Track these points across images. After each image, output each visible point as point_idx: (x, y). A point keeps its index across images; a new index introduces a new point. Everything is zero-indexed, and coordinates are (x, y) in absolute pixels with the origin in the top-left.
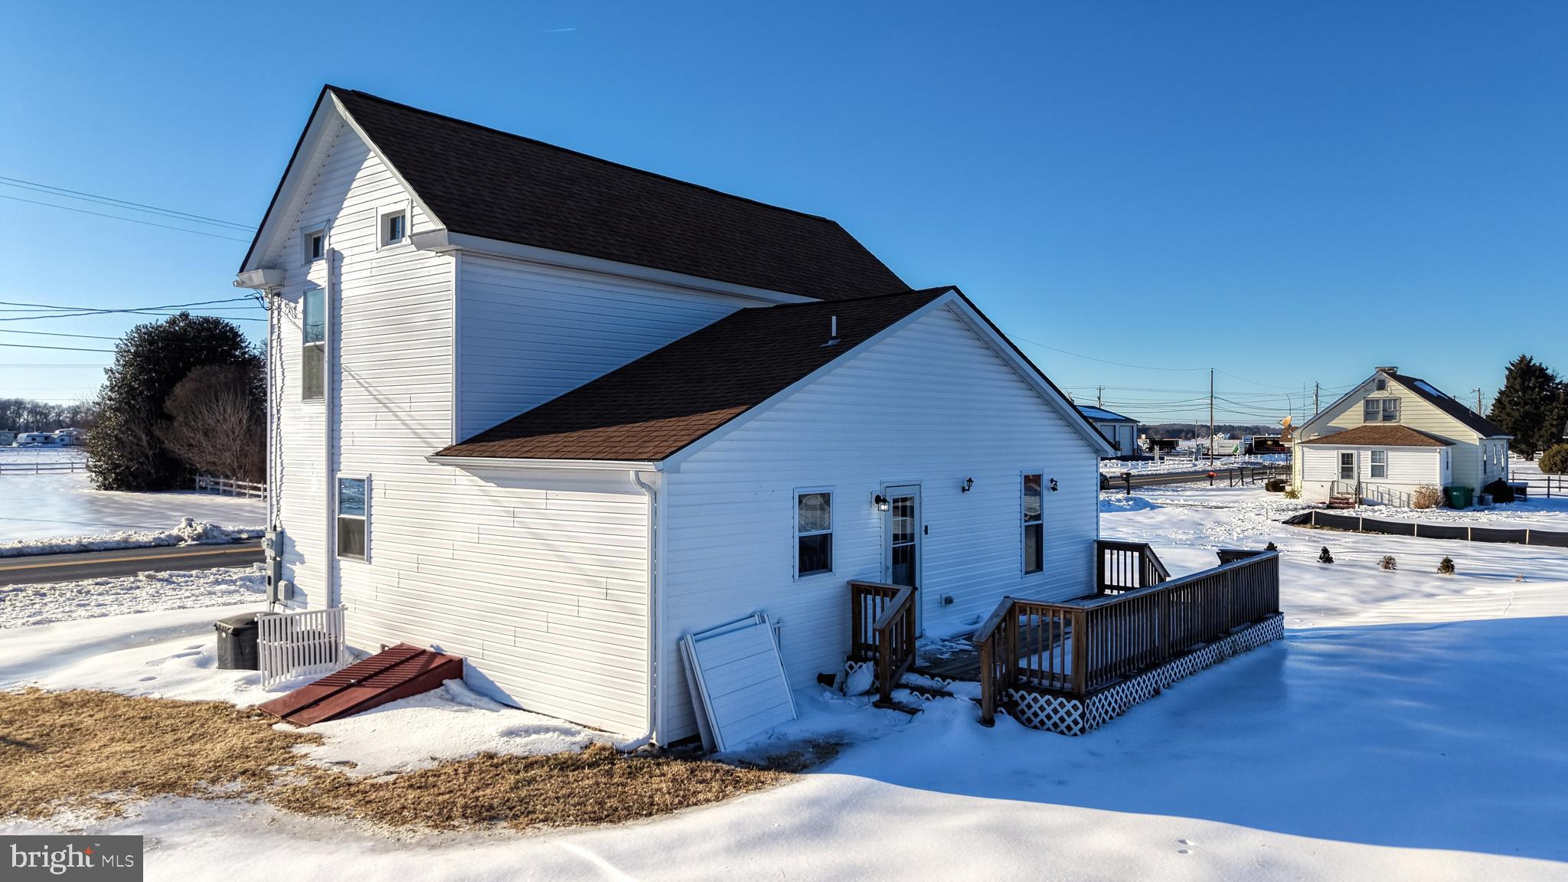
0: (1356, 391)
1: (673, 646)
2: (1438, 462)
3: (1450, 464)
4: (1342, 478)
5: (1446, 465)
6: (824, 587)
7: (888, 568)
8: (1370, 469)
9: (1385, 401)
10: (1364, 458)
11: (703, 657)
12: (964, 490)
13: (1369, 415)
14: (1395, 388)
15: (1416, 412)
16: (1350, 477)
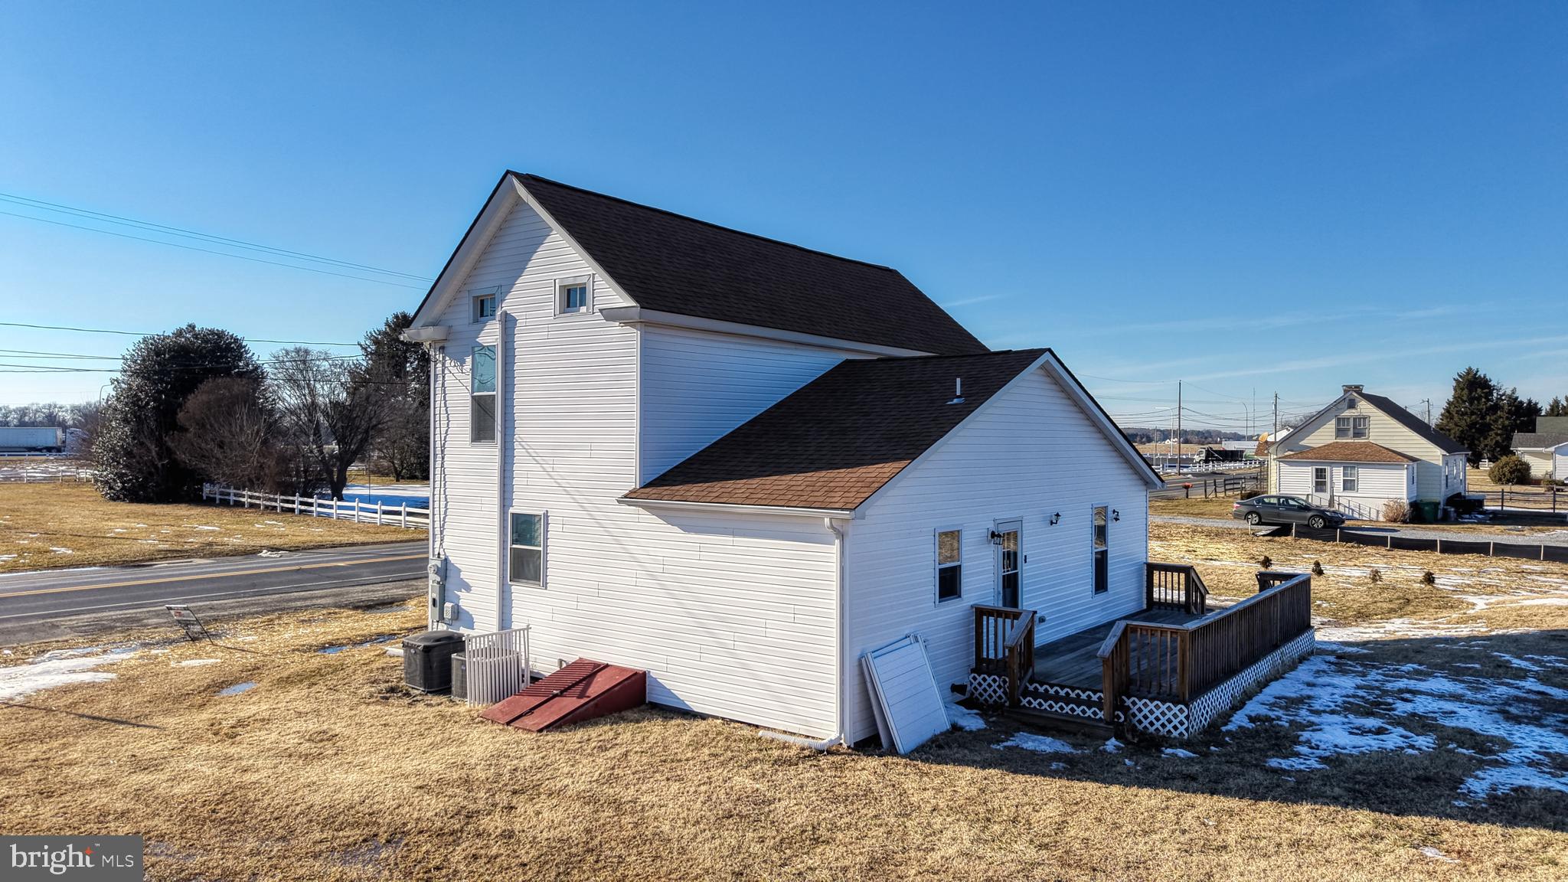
0: (1328, 410)
1: (856, 664)
2: (1405, 478)
3: (1415, 479)
4: (1316, 491)
5: (1411, 480)
6: (957, 609)
7: (999, 593)
8: (1342, 484)
9: (1355, 419)
10: (1337, 475)
11: (883, 671)
12: (1052, 523)
13: (1340, 432)
14: (1365, 408)
15: (1384, 431)
16: (1323, 491)
